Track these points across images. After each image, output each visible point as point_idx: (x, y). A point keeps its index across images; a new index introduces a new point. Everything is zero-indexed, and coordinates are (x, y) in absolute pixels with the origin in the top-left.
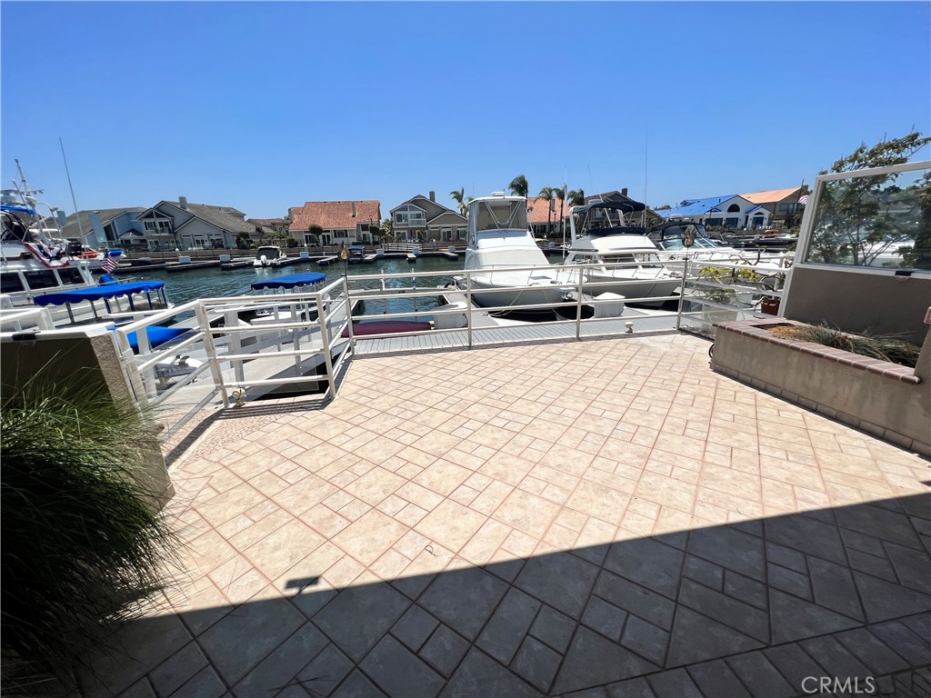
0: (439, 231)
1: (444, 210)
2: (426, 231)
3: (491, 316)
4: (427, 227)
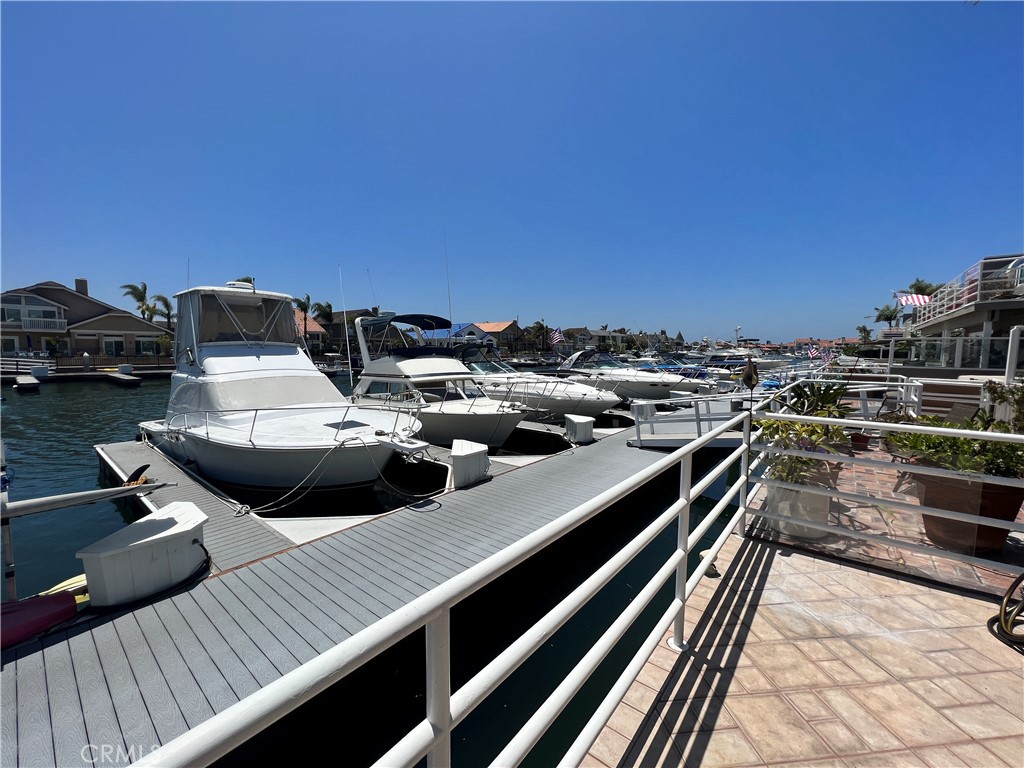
0: (98, 342)
1: (107, 309)
2: (67, 339)
3: (257, 514)
4: (69, 334)
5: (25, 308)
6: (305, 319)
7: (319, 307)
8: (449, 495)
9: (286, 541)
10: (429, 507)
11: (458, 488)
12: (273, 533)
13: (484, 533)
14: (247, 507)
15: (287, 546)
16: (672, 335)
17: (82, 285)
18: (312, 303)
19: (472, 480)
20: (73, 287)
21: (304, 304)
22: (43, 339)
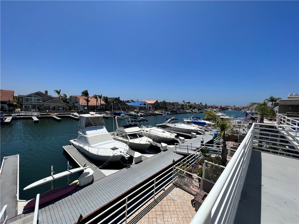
0: (49, 106)
1: (52, 98)
2: (42, 106)
3: (99, 168)
4: (43, 105)
5: (33, 98)
6: (101, 101)
7: (104, 97)
8: (133, 165)
9: (104, 175)
10: (129, 168)
11: (135, 164)
12: (102, 173)
13: (138, 175)
14: (97, 167)
15: (105, 176)
16: (204, 104)
17: (46, 92)
18: (103, 96)
19: (138, 161)
20: (44, 93)
21: (100, 97)
22: (37, 106)
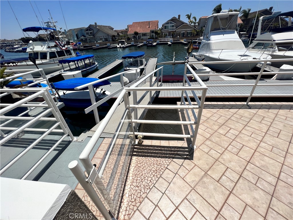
0: (180, 32)
1: (183, 23)
4: (176, 31)
5: (169, 25)
8: (272, 80)
10: (262, 81)
11: (277, 79)
12: (220, 77)
19: (284, 78)
20: (178, 18)
22: (171, 33)
